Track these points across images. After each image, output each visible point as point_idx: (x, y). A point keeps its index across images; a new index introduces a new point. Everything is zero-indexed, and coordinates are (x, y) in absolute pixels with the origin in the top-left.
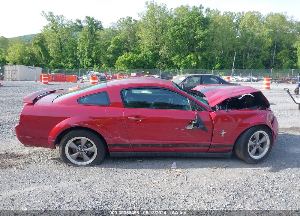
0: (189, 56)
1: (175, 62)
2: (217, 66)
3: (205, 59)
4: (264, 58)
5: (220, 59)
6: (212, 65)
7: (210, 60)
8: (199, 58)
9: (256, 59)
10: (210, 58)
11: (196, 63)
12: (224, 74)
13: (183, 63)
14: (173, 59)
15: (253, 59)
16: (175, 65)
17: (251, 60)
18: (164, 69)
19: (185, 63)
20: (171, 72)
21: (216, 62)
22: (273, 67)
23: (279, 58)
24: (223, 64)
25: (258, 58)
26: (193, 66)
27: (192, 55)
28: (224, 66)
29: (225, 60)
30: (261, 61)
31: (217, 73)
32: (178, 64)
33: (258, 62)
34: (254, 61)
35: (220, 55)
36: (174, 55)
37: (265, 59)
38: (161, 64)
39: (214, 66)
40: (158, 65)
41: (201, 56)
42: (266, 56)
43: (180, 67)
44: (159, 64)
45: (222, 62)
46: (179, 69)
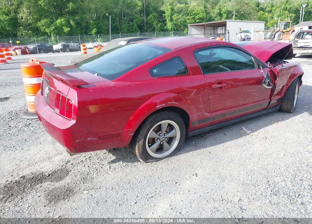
0: (58, 21)
1: (42, 29)
2: (94, 31)
3: (78, 24)
4: (138, 21)
5: (96, 24)
6: (88, 31)
7: (84, 25)
8: (72, 23)
9: (131, 23)
10: (84, 23)
11: (69, 29)
12: (102, 40)
13: (53, 29)
14: (39, 24)
15: (128, 23)
16: (43, 32)
17: (125, 24)
18: (30, 37)
19: (56, 28)
20: (40, 41)
21: (91, 27)
22: (146, 31)
23: (149, 21)
24: (99, 29)
25: (132, 21)
26: (67, 33)
27: (62, 20)
28: (101, 31)
29: (101, 24)
30: (136, 25)
31: (95, 39)
32: (47, 30)
33: (133, 25)
34: (129, 25)
35: (94, 19)
36: (39, 20)
37: (139, 23)
38: (25, 31)
39: (90, 32)
40: (21, 33)
41: (74, 20)
42: (139, 20)
43: (50, 34)
44: (22, 31)
45: (98, 28)
46: (50, 36)
